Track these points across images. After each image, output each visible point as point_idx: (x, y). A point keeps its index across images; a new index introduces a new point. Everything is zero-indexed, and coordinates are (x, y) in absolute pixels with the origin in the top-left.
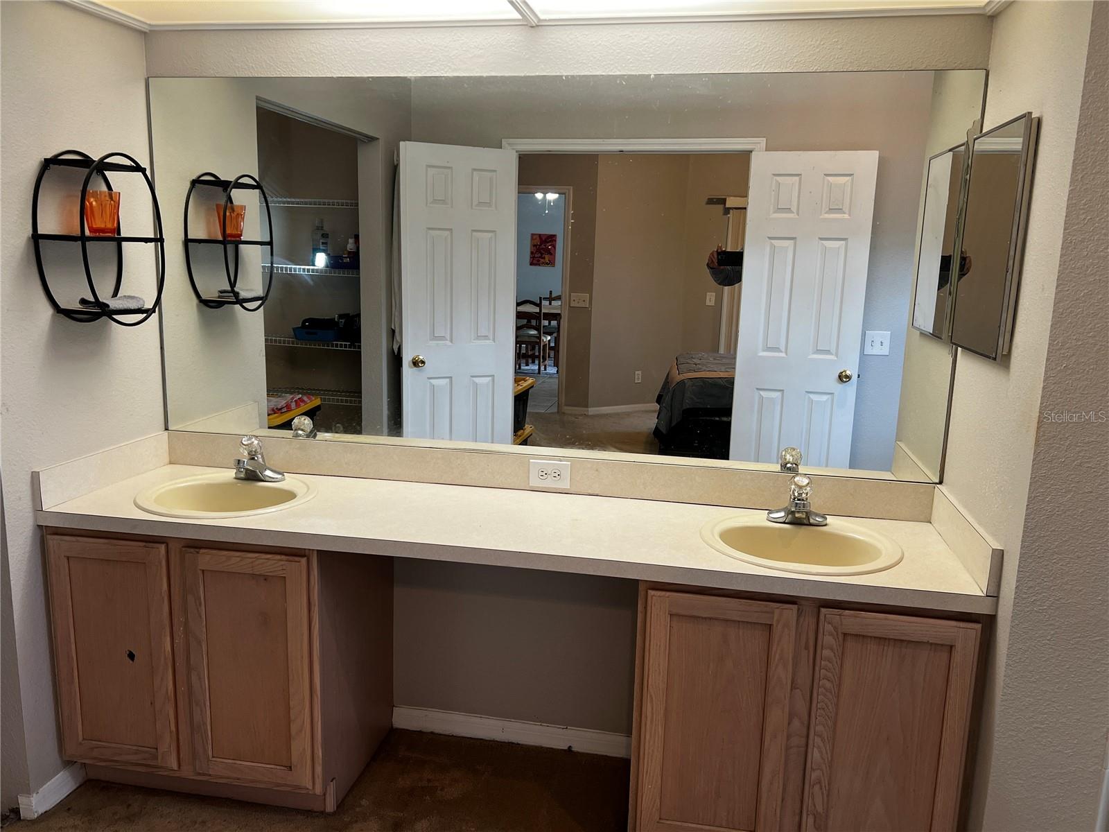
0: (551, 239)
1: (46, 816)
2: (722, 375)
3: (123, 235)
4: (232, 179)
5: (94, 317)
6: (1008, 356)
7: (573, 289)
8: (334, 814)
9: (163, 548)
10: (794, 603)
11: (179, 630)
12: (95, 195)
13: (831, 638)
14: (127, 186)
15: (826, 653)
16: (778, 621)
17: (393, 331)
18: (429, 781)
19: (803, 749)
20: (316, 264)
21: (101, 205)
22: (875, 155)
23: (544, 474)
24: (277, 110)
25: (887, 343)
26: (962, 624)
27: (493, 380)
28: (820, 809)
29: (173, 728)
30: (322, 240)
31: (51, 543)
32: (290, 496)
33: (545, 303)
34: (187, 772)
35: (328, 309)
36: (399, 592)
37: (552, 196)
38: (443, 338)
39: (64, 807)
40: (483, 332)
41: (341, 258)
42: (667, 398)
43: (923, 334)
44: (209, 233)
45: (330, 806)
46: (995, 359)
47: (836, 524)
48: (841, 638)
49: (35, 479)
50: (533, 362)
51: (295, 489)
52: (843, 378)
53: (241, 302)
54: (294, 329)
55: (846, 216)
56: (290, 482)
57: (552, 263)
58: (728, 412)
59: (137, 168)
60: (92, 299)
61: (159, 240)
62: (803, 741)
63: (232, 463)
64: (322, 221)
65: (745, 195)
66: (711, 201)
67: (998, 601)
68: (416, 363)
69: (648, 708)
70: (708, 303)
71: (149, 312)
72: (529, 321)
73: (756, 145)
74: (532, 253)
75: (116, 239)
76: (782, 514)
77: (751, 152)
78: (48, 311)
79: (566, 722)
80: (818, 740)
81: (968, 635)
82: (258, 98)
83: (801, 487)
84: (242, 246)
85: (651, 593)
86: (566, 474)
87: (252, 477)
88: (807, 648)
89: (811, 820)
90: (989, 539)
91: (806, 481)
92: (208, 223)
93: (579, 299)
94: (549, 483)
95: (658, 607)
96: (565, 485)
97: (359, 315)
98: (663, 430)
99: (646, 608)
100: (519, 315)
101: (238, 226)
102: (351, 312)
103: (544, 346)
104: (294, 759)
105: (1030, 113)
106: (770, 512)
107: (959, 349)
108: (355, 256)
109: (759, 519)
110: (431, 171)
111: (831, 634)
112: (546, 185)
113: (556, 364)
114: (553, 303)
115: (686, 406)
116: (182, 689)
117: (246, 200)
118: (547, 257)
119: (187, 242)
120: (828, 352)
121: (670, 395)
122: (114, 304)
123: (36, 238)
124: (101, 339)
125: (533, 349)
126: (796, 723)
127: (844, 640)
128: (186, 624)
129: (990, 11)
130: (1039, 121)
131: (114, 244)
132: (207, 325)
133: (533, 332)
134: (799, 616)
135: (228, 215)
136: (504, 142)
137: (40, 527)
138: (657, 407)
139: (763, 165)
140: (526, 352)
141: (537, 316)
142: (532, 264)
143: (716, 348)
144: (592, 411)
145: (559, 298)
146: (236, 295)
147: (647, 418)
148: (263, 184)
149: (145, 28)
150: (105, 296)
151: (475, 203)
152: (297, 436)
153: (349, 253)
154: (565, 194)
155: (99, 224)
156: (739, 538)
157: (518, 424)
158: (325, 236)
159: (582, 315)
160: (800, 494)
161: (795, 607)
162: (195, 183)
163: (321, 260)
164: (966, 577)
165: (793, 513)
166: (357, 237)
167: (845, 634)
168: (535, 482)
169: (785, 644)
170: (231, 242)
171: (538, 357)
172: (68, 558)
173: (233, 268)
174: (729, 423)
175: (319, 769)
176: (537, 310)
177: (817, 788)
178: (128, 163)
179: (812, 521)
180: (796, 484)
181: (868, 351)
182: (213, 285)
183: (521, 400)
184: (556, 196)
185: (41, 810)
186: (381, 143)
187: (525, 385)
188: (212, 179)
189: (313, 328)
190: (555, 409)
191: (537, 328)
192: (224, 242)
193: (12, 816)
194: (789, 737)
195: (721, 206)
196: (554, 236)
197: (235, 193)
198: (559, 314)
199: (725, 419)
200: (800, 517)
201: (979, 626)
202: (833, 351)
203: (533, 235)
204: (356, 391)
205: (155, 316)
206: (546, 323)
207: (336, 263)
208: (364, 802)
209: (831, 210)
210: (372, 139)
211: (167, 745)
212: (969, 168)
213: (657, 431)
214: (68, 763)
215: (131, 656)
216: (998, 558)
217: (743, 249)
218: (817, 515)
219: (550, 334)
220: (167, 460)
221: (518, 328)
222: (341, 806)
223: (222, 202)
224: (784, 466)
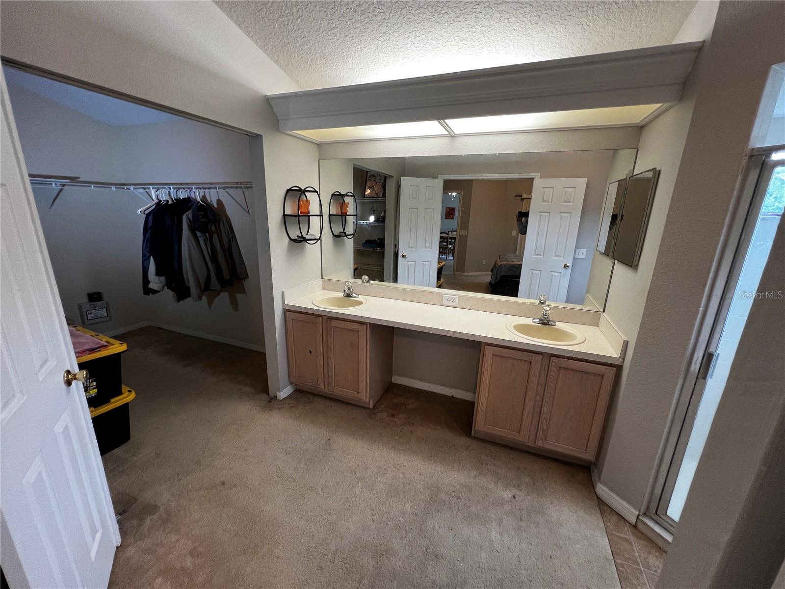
0: (453, 209)
1: (284, 399)
2: (518, 263)
3: (310, 214)
4: (345, 194)
5: (301, 241)
6: (637, 265)
7: (461, 229)
8: (372, 409)
9: (321, 318)
10: (541, 354)
11: (325, 345)
12: (302, 201)
13: (554, 368)
14: (312, 197)
15: (552, 373)
16: (534, 360)
17: (396, 245)
18: (404, 402)
19: (540, 407)
20: (370, 220)
21: (304, 204)
22: (585, 180)
23: (448, 300)
24: (361, 168)
25: (585, 254)
26: (608, 368)
27: (430, 263)
28: (545, 428)
29: (323, 376)
30: (373, 212)
31: (287, 315)
32: (361, 303)
33: (450, 233)
34: (326, 390)
35: (375, 237)
36: (395, 337)
37: (454, 194)
38: (413, 247)
39: (290, 397)
40: (427, 245)
41: (379, 219)
42: (495, 272)
43: (601, 253)
44: (337, 211)
45: (371, 407)
46: (631, 266)
47: (559, 325)
48: (558, 368)
49: (283, 293)
50: (444, 255)
51: (363, 301)
52: (565, 267)
53: (346, 236)
54: (363, 243)
55: (571, 204)
56: (360, 298)
57: (453, 218)
58: (519, 277)
59: (315, 191)
60: (301, 236)
61: (321, 215)
62: (540, 404)
63: (343, 291)
64: (373, 206)
65: (531, 193)
66: (517, 196)
67: (624, 361)
68: (403, 256)
69: (482, 385)
70: (513, 235)
71: (318, 240)
72: (444, 240)
73: (537, 176)
74: (446, 214)
75: (308, 215)
76: (538, 320)
77: (534, 179)
78: (288, 239)
79: (451, 386)
80: (546, 404)
81: (611, 372)
82: (354, 164)
83: (546, 311)
84: (347, 217)
85: (486, 346)
86: (456, 301)
87: (349, 296)
88: (544, 370)
89: (541, 431)
90: (623, 336)
91: (548, 309)
92: (337, 209)
93: (463, 232)
94: (450, 304)
95: (489, 352)
96: (456, 305)
97: (384, 239)
98: (493, 283)
99: (484, 352)
100: (441, 237)
101: (346, 209)
102: (381, 237)
103: (449, 249)
104: (360, 390)
105: (656, 168)
106: (534, 319)
107: (616, 261)
108: (384, 218)
109: (529, 321)
110: (411, 187)
111: (554, 367)
112: (452, 190)
113: (453, 256)
114: (453, 233)
115: (503, 274)
116: (326, 363)
117: (349, 200)
118: (451, 216)
119: (330, 215)
120: (560, 256)
121: (496, 270)
122: (307, 237)
123: (284, 215)
124: (303, 248)
125: (445, 250)
126: (538, 397)
127: (559, 369)
128: (327, 344)
129: (640, 124)
130: (660, 171)
131: (307, 217)
132: (335, 243)
133: (445, 244)
134: (542, 359)
135: (343, 206)
136: (439, 176)
137: (284, 309)
138: (491, 273)
139: (539, 184)
140: (443, 251)
141: (447, 238)
142: (446, 218)
143: (515, 252)
144: (466, 274)
145: (455, 231)
146: (345, 233)
147: (487, 278)
148: (354, 195)
149: (319, 143)
150: (304, 235)
151: (427, 198)
152: (363, 282)
153: (382, 217)
154: (459, 193)
155: (303, 211)
156: (521, 328)
157: (439, 279)
158: (374, 211)
159: (464, 239)
160: (546, 313)
161: (541, 356)
162: (333, 195)
163: (372, 219)
164: (611, 349)
165: (543, 320)
166: (385, 211)
167: (560, 367)
168: (445, 303)
169: (536, 369)
170: (344, 215)
171: (446, 253)
172: (292, 319)
173: (344, 224)
174: (519, 281)
175: (368, 395)
176: (447, 236)
177: (545, 421)
178: (313, 190)
179: (550, 323)
180: (545, 310)
181: (577, 256)
182: (338, 230)
183: (440, 271)
184: (456, 194)
185: (283, 397)
186: (395, 178)
187: (442, 264)
188: (338, 193)
189: (369, 243)
190: (452, 273)
191: (447, 242)
192: (341, 216)
193: (275, 398)
194: (535, 402)
195: (520, 198)
196: (455, 208)
197: (346, 198)
198: (455, 238)
199: (517, 280)
200: (545, 322)
201: (615, 369)
202: (562, 256)
203: (447, 208)
204: (382, 266)
205: (319, 241)
206: (450, 240)
207: (377, 220)
208: (382, 406)
209: (566, 201)
210: (392, 176)
211: (320, 381)
212: (626, 188)
213: (490, 283)
214: (291, 383)
215: (310, 352)
216: (626, 344)
217: (529, 210)
218: (552, 321)
219: (451, 245)
220: (322, 288)
221: (440, 242)
222: (374, 406)
223: (342, 201)
224: (540, 302)
